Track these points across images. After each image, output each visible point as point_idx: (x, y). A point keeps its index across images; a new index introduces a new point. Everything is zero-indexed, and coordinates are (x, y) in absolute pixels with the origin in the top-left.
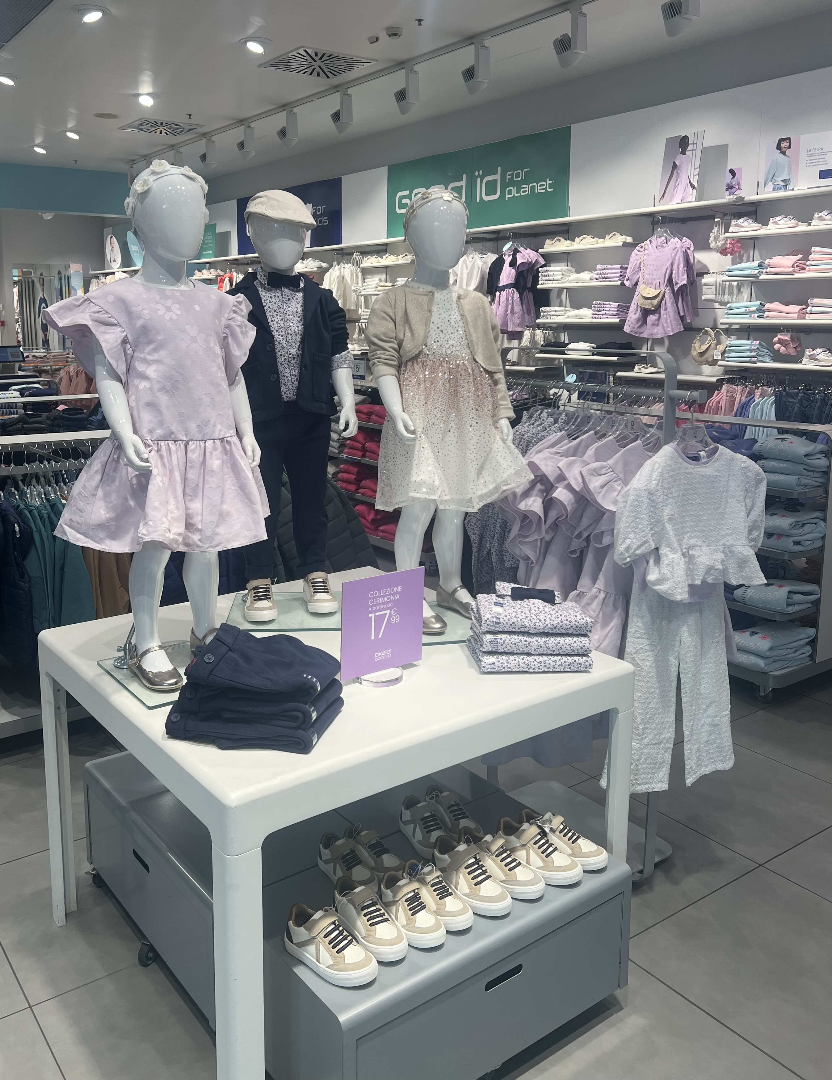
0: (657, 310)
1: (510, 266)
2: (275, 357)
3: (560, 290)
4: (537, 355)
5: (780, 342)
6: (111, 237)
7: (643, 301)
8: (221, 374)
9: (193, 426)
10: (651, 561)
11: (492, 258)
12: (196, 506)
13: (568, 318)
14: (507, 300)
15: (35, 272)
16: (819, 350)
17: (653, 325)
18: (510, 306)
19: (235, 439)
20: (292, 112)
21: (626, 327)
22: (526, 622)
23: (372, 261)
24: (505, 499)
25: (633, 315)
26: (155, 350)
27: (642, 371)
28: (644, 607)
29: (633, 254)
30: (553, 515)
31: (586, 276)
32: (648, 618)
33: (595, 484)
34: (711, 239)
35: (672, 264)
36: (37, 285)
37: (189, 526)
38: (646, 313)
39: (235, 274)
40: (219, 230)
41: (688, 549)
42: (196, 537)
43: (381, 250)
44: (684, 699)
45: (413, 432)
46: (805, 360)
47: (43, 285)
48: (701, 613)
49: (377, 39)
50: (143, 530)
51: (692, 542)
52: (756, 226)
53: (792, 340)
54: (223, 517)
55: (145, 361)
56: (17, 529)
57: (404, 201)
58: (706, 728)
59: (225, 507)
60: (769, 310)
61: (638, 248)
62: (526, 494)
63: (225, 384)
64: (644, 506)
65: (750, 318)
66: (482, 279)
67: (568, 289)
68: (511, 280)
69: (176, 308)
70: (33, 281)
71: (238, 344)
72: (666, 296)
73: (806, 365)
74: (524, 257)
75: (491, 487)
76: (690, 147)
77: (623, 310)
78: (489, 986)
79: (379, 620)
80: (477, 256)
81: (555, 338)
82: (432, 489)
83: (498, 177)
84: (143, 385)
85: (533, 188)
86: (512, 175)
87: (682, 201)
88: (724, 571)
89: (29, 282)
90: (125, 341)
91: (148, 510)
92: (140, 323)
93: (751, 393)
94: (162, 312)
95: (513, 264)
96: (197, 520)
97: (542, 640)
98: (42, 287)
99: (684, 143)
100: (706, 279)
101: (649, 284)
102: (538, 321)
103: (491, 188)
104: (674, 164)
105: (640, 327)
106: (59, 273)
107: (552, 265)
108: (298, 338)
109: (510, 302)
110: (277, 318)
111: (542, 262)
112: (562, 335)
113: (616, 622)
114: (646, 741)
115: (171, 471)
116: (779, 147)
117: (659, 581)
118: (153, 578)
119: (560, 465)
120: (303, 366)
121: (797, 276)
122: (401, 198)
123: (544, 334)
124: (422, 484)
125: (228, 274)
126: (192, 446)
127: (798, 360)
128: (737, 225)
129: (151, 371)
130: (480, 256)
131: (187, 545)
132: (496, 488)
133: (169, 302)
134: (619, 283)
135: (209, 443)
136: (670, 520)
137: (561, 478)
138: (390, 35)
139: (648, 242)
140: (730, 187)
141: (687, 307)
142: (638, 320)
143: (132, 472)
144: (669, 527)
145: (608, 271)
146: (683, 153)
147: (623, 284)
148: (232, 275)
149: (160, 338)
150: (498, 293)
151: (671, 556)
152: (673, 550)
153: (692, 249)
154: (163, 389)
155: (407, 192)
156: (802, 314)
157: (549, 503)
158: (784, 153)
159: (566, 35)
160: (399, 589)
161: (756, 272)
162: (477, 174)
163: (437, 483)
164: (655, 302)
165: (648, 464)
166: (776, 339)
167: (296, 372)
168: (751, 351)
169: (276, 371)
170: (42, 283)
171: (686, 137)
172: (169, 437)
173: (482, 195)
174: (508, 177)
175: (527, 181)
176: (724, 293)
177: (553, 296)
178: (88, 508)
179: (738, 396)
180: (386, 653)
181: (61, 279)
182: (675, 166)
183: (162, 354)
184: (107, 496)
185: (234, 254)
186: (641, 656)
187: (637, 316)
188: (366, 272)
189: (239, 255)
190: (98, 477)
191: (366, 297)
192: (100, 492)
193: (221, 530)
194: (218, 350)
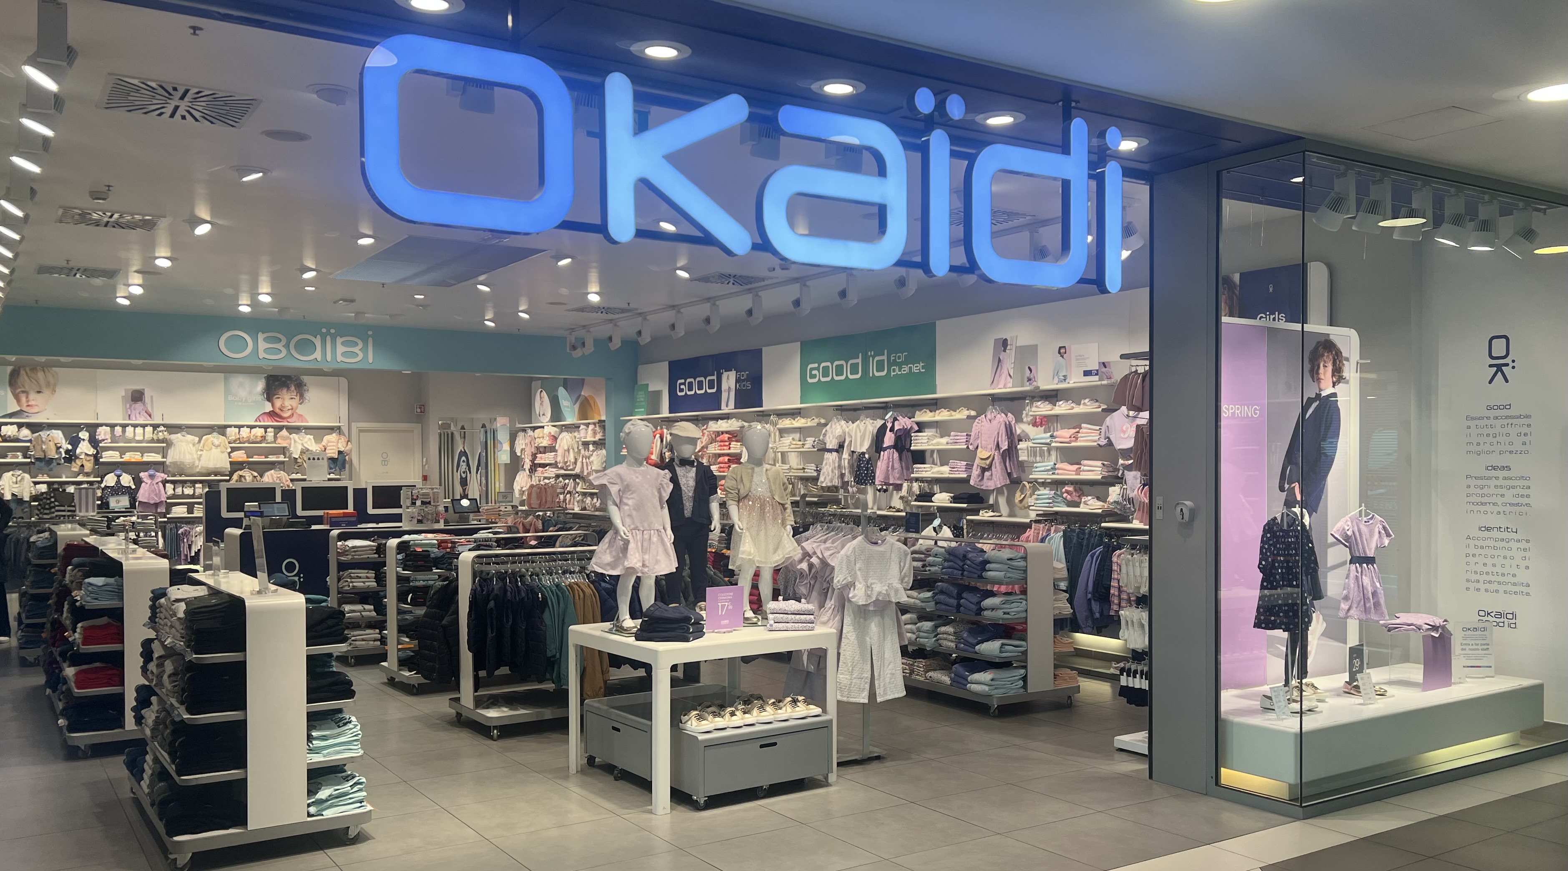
0: (990, 468)
1: (890, 431)
2: (682, 497)
3: (932, 451)
4: (913, 503)
5: (1067, 492)
6: (541, 391)
7: (981, 461)
8: (658, 503)
9: (646, 525)
10: (852, 589)
11: (880, 423)
12: (646, 557)
13: (933, 473)
14: (889, 459)
15: (456, 425)
16: (1090, 498)
17: (988, 479)
18: (891, 463)
19: (663, 531)
20: (714, 304)
21: (971, 481)
22: (787, 609)
23: (786, 423)
24: (791, 564)
25: (976, 472)
26: (632, 494)
27: (985, 515)
28: (851, 611)
29: (974, 425)
30: (813, 571)
31: (944, 440)
32: (852, 616)
33: (827, 554)
34: (1024, 415)
35: (998, 433)
36: (457, 437)
37: (644, 565)
38: (984, 470)
39: (665, 431)
40: (651, 389)
41: (871, 584)
42: (646, 570)
43: (794, 413)
44: (874, 658)
45: (742, 529)
46: (1082, 505)
47: (465, 437)
48: (883, 618)
49: (774, 269)
50: (626, 563)
51: (873, 581)
52: (1050, 406)
53: (1075, 490)
54: (657, 562)
55: (627, 498)
56: (540, 596)
57: (814, 372)
58: (888, 675)
59: (658, 558)
60: (1059, 469)
61: (977, 420)
62: (801, 561)
63: (659, 508)
64: (845, 562)
65: (1048, 475)
66: (872, 441)
67: (939, 451)
68: (892, 443)
69: (640, 477)
70: (452, 434)
71: (665, 491)
72: (996, 458)
73: (1083, 509)
74: (900, 424)
75: (781, 556)
76: (1009, 347)
77: (969, 467)
78: (762, 746)
79: (723, 606)
80: (869, 421)
81: (930, 489)
82: (750, 554)
83: (885, 357)
84: (626, 508)
85: (910, 368)
86: (895, 357)
87: (1005, 387)
88: (888, 595)
89: (448, 435)
90: (619, 491)
91: (628, 555)
92: (625, 483)
93: (1049, 530)
94: (634, 478)
95: (892, 430)
96: (647, 563)
97: (793, 616)
98: (463, 440)
99: (1005, 343)
100: (1022, 445)
101: (985, 448)
102: (912, 475)
103: (880, 368)
104: (999, 359)
105: (980, 481)
106: (484, 426)
107: (926, 430)
108: (693, 489)
109: (891, 460)
110: (684, 480)
111: (916, 428)
112: (935, 487)
113: (838, 618)
114: (854, 676)
115: (637, 542)
116: (1059, 353)
117: (854, 597)
118: (627, 588)
119: (814, 546)
120: (695, 501)
121: (1073, 444)
122: (812, 369)
123: (920, 486)
124: (744, 552)
125: (659, 431)
126: (645, 532)
127: (1077, 505)
128: (1037, 407)
129: (630, 502)
130: (871, 421)
131: (643, 573)
132: (784, 557)
133: (637, 475)
134: (966, 446)
135: (652, 531)
136: (859, 570)
137: (815, 553)
138: (783, 269)
139: (983, 416)
140: (1029, 380)
141: (1014, 465)
142: (979, 476)
143: (621, 543)
144: (858, 573)
145: (959, 438)
146: (1005, 351)
147: (968, 447)
148: (663, 432)
149: (633, 489)
150: (882, 453)
151: (859, 585)
152: (860, 583)
153: (1014, 422)
154: (634, 509)
155: (816, 365)
156: (1078, 471)
157: (811, 566)
158: (1062, 357)
159: (902, 276)
160: (732, 594)
161: (1048, 441)
162: (869, 354)
163: (752, 551)
164: (988, 462)
165: (849, 544)
166: (1064, 490)
167: (692, 504)
168: (1049, 499)
169: (682, 504)
170: (462, 435)
171: (1006, 340)
172: (636, 528)
173: (874, 372)
174: (892, 358)
175: (906, 363)
176: (1035, 456)
177: (928, 455)
178: (603, 557)
179: (1041, 533)
180: (726, 622)
181: (486, 432)
182: (1000, 360)
183: (634, 495)
184: (611, 552)
185: (665, 413)
186: (850, 634)
187: (977, 472)
188: (783, 432)
189: (670, 413)
190: (607, 545)
191: (783, 454)
192: (608, 551)
193: (656, 567)
194: (656, 494)
